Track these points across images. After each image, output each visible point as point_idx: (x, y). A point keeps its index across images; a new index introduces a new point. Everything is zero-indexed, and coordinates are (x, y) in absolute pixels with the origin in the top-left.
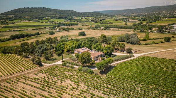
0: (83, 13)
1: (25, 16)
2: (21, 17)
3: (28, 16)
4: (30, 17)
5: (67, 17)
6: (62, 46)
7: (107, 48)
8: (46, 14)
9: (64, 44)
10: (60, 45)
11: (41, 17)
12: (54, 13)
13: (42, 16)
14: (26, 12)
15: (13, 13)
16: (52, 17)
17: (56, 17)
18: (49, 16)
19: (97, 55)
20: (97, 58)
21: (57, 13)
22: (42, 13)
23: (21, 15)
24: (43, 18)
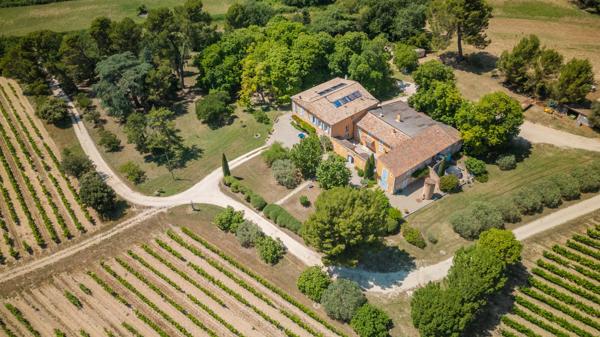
6: (229, 61)
9: (238, 50)
10: (222, 55)
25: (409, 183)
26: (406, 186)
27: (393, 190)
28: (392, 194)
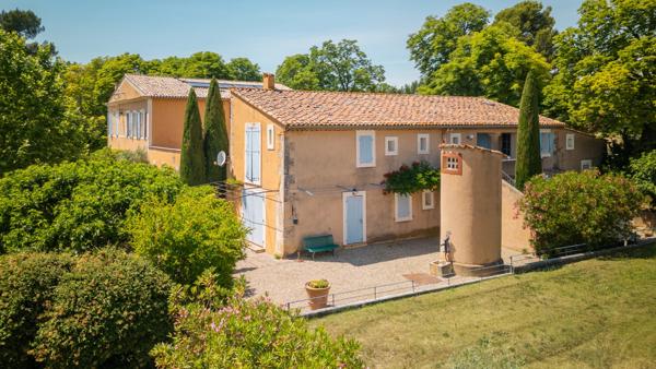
19: (422, 120)
20: (407, 175)
25: (378, 232)
26: (365, 240)
27: (282, 228)
28: (280, 252)
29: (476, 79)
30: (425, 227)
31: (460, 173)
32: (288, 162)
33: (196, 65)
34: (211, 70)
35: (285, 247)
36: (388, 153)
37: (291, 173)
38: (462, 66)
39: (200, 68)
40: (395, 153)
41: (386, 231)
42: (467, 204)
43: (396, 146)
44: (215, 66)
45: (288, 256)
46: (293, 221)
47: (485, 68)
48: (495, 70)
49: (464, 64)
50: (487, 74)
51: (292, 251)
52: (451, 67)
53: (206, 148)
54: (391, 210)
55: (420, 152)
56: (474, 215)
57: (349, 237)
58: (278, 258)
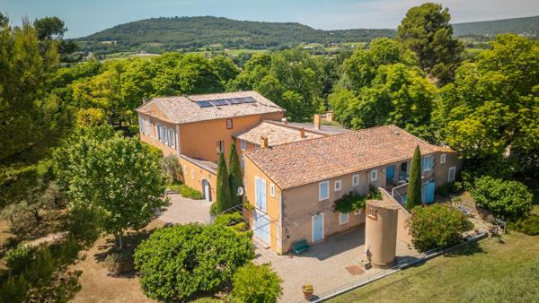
0: (332, 31)
1: (149, 42)
2: (137, 45)
3: (158, 42)
4: (162, 44)
5: (276, 44)
7: (496, 77)
8: (213, 35)
11: (194, 44)
12: (239, 33)
13: (198, 41)
14: (156, 32)
15: (117, 35)
16: (230, 42)
17: (242, 42)
18: (219, 42)
19: (355, 166)
20: (346, 202)
21: (247, 33)
22: (200, 34)
23: (139, 39)
24: (200, 46)
25: (330, 232)
26: (323, 237)
27: (281, 239)
28: (280, 252)
29: (389, 100)
30: (355, 224)
31: (376, 219)
32: (284, 206)
33: (190, 67)
34: (200, 70)
35: (283, 249)
36: (336, 190)
37: (285, 212)
38: (380, 91)
39: (193, 69)
40: (340, 189)
41: (335, 231)
42: (379, 235)
43: (341, 185)
44: (203, 67)
45: (284, 254)
46: (286, 236)
47: (395, 93)
48: (402, 95)
49: (382, 90)
50: (396, 98)
51: (286, 251)
52: (373, 92)
53: (231, 184)
54: (337, 219)
55: (354, 185)
56: (383, 240)
57: (315, 238)
58: (279, 254)
